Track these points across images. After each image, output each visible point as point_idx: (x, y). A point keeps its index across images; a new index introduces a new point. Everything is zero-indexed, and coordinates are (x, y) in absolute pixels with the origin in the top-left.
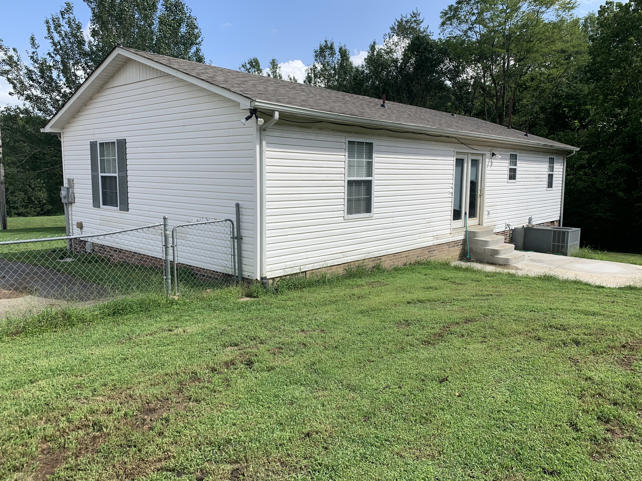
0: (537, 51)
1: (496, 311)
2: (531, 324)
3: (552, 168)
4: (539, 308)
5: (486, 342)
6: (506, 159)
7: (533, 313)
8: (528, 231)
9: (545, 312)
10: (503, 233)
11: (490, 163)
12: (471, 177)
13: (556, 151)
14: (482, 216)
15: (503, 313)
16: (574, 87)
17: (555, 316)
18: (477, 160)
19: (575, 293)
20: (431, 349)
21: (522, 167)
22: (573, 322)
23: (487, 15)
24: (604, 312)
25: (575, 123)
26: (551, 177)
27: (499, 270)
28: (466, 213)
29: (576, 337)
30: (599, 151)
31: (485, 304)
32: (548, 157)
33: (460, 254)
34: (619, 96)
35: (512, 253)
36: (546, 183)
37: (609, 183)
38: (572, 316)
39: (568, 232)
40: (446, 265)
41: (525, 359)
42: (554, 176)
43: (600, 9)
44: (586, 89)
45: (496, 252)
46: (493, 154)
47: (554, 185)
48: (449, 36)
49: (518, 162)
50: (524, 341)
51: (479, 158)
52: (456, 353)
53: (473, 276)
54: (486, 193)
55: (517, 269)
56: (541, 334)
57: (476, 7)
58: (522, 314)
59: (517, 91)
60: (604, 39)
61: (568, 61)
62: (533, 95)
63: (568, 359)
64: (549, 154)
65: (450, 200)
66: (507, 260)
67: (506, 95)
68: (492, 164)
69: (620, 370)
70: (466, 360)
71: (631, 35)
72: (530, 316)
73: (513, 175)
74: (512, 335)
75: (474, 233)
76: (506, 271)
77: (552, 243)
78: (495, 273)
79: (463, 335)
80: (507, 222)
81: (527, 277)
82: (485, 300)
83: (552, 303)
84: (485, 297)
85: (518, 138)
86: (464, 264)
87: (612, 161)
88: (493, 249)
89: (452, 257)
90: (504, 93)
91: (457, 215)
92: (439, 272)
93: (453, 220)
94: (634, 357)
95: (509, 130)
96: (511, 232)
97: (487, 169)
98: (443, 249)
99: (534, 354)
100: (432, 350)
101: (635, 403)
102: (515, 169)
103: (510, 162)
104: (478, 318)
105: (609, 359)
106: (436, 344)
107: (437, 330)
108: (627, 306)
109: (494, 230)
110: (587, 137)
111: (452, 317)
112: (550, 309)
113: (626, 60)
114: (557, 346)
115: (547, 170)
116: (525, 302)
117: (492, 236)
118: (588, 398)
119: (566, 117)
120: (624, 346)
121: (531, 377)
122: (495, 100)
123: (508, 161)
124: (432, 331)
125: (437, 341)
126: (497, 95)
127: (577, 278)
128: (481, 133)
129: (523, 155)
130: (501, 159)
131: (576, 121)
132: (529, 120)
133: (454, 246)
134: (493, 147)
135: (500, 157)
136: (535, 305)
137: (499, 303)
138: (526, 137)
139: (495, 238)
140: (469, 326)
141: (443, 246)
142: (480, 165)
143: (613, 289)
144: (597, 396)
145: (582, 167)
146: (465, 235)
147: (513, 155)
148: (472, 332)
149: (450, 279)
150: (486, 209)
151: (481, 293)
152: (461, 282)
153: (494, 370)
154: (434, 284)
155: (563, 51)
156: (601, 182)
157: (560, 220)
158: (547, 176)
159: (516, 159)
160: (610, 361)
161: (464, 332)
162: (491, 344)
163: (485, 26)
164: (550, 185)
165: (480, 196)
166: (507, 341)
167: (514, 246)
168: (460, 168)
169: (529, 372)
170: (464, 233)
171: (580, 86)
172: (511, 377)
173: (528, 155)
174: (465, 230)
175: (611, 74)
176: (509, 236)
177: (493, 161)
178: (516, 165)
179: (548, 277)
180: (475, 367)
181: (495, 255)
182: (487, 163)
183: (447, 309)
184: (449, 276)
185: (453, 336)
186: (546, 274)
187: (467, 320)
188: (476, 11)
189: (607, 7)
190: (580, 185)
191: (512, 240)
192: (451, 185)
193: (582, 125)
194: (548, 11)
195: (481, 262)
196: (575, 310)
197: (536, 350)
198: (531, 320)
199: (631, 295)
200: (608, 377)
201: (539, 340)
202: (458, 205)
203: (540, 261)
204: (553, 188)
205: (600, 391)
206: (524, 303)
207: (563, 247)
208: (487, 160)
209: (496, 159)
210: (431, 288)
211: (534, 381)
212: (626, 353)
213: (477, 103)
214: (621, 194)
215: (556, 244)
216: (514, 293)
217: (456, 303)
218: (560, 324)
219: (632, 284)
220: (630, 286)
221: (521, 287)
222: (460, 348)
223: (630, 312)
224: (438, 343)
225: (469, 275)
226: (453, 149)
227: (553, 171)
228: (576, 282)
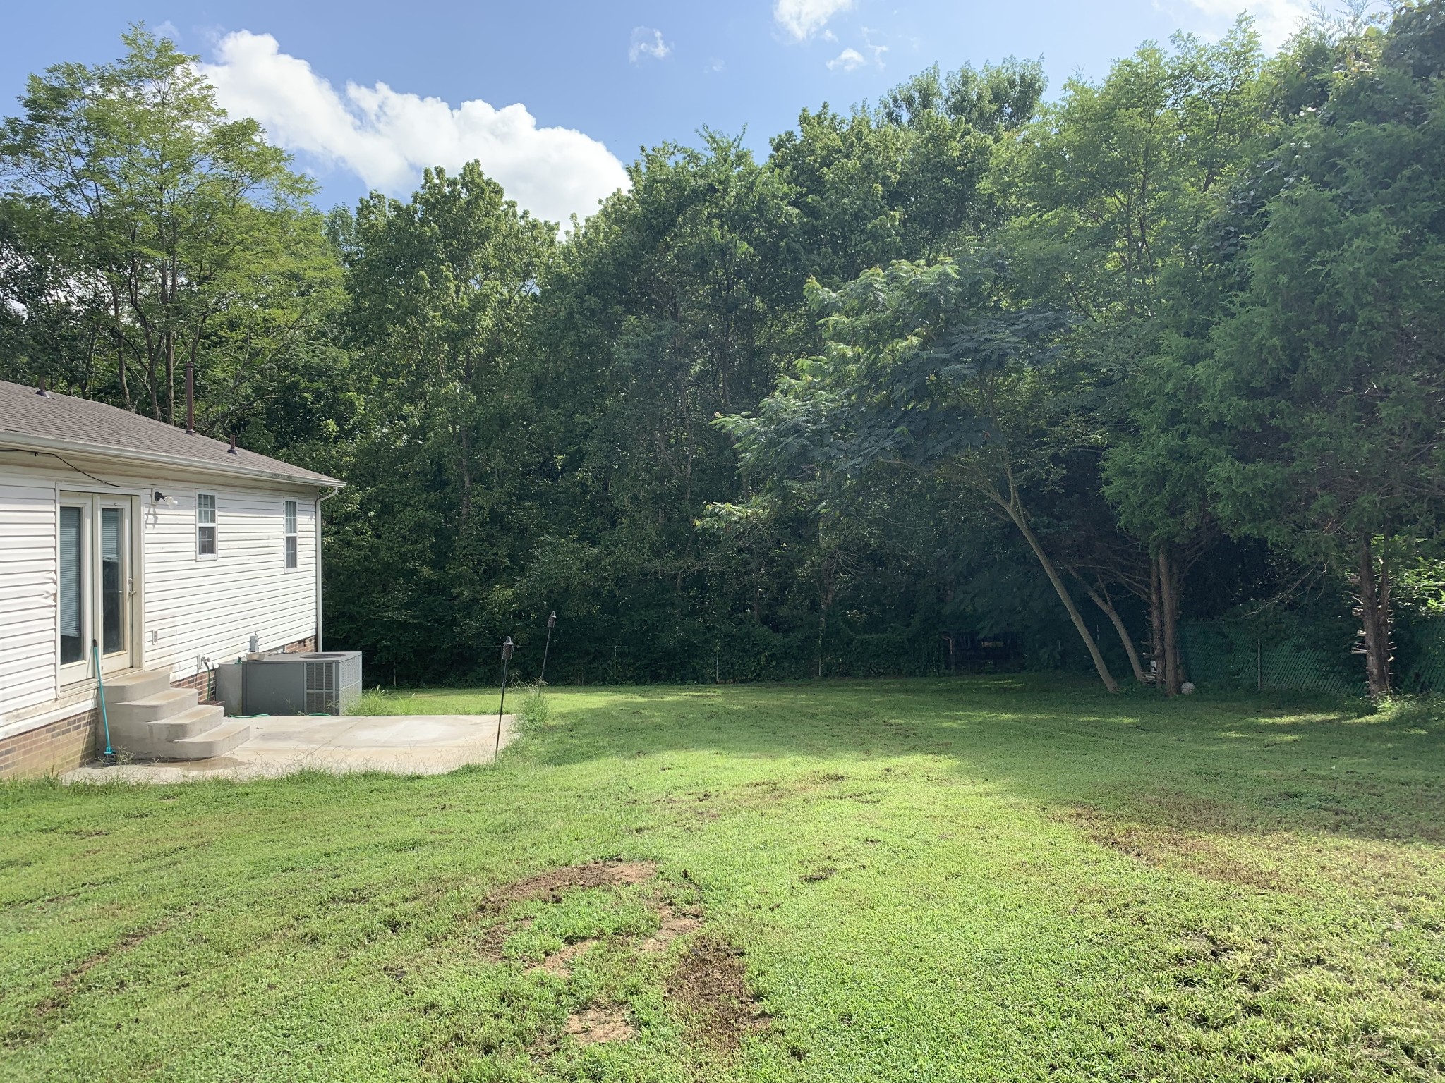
0: (237, 268)
1: (202, 890)
2: (290, 904)
3: (292, 526)
4: (301, 859)
5: (188, 985)
6: (189, 507)
7: (290, 874)
8: (251, 669)
9: (317, 865)
10: (193, 681)
11: (150, 516)
12: (104, 552)
13: (296, 488)
14: (140, 644)
15: (219, 893)
16: (322, 353)
17: (339, 871)
18: (116, 510)
19: (369, 803)
20: (33, 1050)
21: (227, 523)
22: (378, 875)
23: (115, 164)
24: (433, 837)
25: (328, 425)
26: (291, 543)
27: (194, 773)
28: (95, 643)
29: (389, 911)
30: (381, 485)
31: (170, 878)
32: (284, 501)
33: (86, 749)
34: (407, 381)
35: (219, 727)
36: (282, 557)
37: (403, 549)
38: (374, 862)
39: (338, 662)
40: (48, 788)
41: (290, 1003)
42: (299, 541)
43: (360, 206)
44: (344, 360)
45: (179, 731)
46: (158, 496)
47: (299, 561)
48: (12, 191)
49: (218, 513)
50: (281, 953)
51: (124, 505)
52: (111, 1044)
53: (126, 805)
54: (146, 588)
55: (235, 763)
56: (315, 926)
57: (82, 138)
58: (264, 884)
59: (199, 346)
60: (373, 266)
61: (305, 298)
62: (237, 358)
63: (383, 973)
64: (283, 493)
65: (49, 612)
66: (209, 745)
67: (172, 352)
68: (156, 519)
69: (485, 964)
70: (142, 1058)
71: (422, 266)
72: (285, 885)
73: (207, 543)
74: (252, 947)
75: (120, 691)
76: (210, 774)
77: (306, 691)
78: (183, 785)
79: (122, 984)
80: (201, 652)
81: (260, 783)
82: (167, 867)
83: (326, 838)
84: (168, 859)
85: (214, 458)
86: (100, 775)
87: (406, 505)
88: (172, 725)
89: (63, 759)
90: (168, 347)
91: (71, 649)
92: (31, 811)
93: (62, 664)
94: (502, 927)
95: (188, 436)
96: (212, 676)
97: (144, 531)
98: (35, 742)
99: (307, 982)
100: (38, 1056)
101: (521, 1032)
102: (213, 529)
103: (200, 512)
104: (159, 921)
105: (461, 946)
106: (48, 1032)
107: (48, 991)
108: (468, 811)
109: (171, 676)
110: (354, 456)
111: (86, 938)
112: (326, 854)
113: (415, 313)
114: (355, 947)
115: (281, 528)
116: (267, 850)
117: (167, 692)
118: (438, 1056)
119: (309, 411)
120: (481, 909)
121: (311, 1047)
122: (146, 360)
123: (195, 512)
124: (32, 996)
125: (50, 1024)
126: (150, 349)
127: (369, 765)
128: (123, 445)
129: (229, 497)
130: (179, 507)
131: (331, 422)
132: (231, 414)
133: (68, 731)
134: (157, 478)
135: (176, 502)
136: (291, 852)
137: (207, 866)
138: (232, 455)
139: (175, 695)
140: (137, 952)
141: (37, 735)
142: (127, 522)
143: (439, 777)
144: (453, 1044)
145: (349, 517)
146: (98, 698)
147: (206, 496)
148: (147, 966)
149: (66, 825)
150: (147, 627)
151: (155, 850)
152: (98, 829)
153: (221, 1058)
154: (21, 849)
155: (295, 276)
156: (391, 549)
157: (316, 636)
158: (282, 542)
159: (213, 505)
160: (463, 951)
161: (125, 973)
162: (202, 986)
163: (110, 188)
164: (292, 561)
165: (131, 595)
166: (240, 966)
167: (222, 708)
168: (74, 530)
169: (305, 1034)
170: (92, 694)
171: (333, 351)
172: (265, 1063)
173: (238, 497)
174: (96, 684)
175: (390, 335)
176: (208, 686)
177: (158, 511)
178: (213, 520)
179: (309, 773)
180: (168, 1069)
181: (178, 737)
182: (144, 517)
183: (66, 919)
184: (61, 817)
185: (96, 993)
186: (303, 769)
187: (129, 936)
188: (85, 149)
189: (372, 203)
190: (349, 557)
191: (215, 696)
192: (52, 575)
193: (342, 429)
194: (255, 186)
195: (143, 759)
196: (376, 846)
197: (312, 970)
198: (288, 896)
199: (472, 785)
200: (466, 991)
201: (313, 940)
202: (74, 624)
203: (284, 736)
204: (299, 568)
205: (458, 1030)
206: (265, 852)
207: (329, 696)
208: (144, 510)
209: (166, 507)
210: (10, 863)
211: (317, 1056)
212: (487, 922)
213: (99, 363)
214: (426, 570)
215: (315, 691)
216: (237, 830)
217: (91, 895)
218: (353, 887)
219: (471, 761)
220: (468, 766)
221: (250, 809)
222: (119, 1026)
223: (477, 824)
224: (54, 1028)
225: (116, 803)
226: (52, 484)
227: (295, 532)
228: (368, 776)
